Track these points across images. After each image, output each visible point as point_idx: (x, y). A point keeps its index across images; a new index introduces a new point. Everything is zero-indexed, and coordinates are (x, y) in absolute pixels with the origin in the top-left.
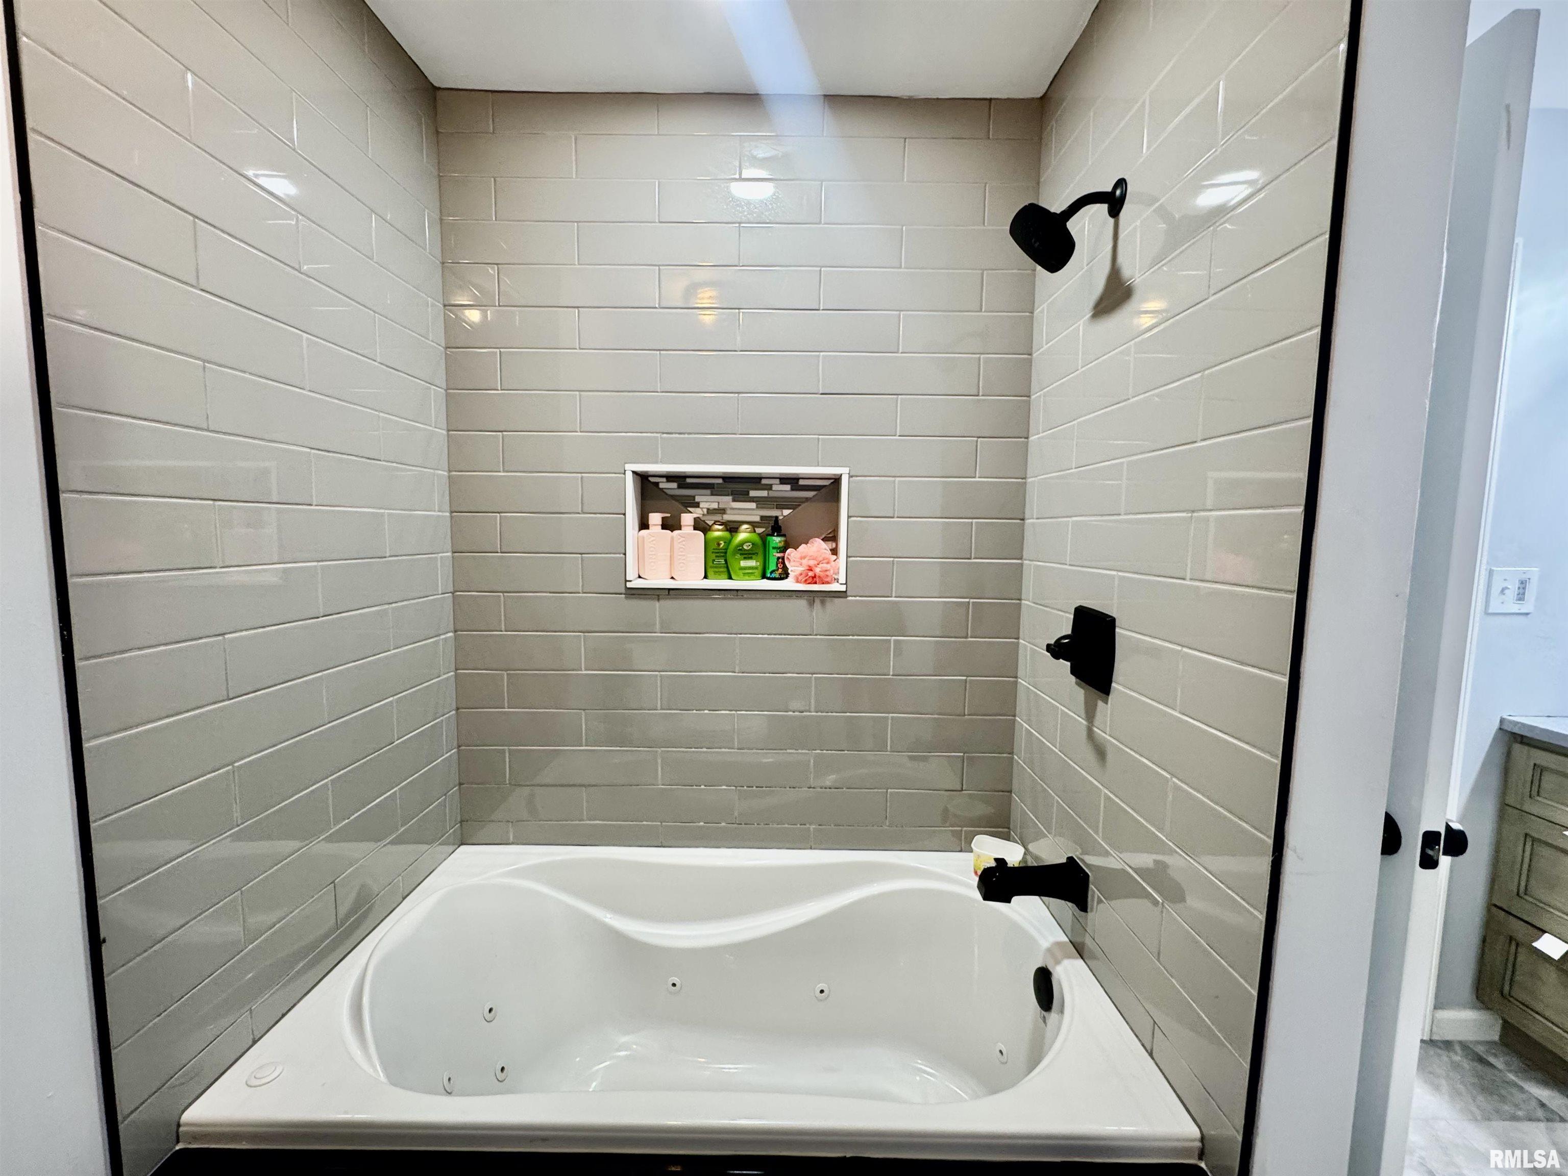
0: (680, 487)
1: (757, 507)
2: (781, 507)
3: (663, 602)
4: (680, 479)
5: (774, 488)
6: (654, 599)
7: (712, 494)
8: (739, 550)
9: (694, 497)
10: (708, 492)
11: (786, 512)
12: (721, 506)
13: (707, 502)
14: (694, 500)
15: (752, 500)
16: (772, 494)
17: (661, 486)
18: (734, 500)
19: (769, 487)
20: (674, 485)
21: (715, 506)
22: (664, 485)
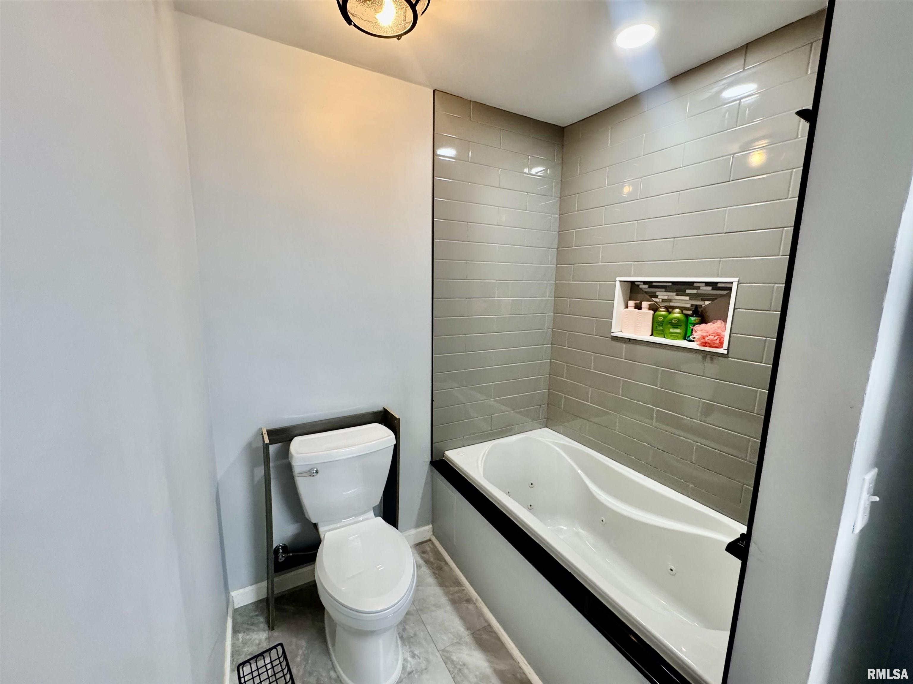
0: (649, 287)
1: (690, 299)
2: (703, 300)
3: (628, 345)
4: (650, 284)
5: (701, 288)
6: (623, 343)
7: (665, 291)
8: (670, 322)
9: (655, 292)
10: (663, 290)
11: (707, 303)
12: (669, 298)
13: (662, 295)
14: (656, 294)
15: (688, 295)
16: (700, 292)
17: (640, 287)
18: (677, 295)
19: (698, 288)
20: (646, 286)
21: (666, 297)
22: (642, 286)
